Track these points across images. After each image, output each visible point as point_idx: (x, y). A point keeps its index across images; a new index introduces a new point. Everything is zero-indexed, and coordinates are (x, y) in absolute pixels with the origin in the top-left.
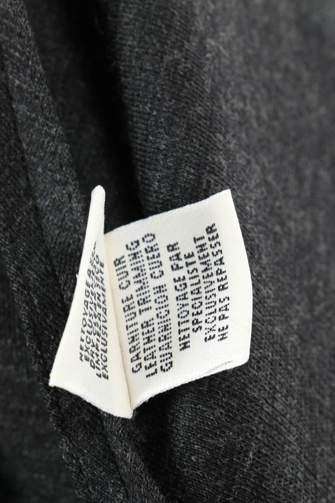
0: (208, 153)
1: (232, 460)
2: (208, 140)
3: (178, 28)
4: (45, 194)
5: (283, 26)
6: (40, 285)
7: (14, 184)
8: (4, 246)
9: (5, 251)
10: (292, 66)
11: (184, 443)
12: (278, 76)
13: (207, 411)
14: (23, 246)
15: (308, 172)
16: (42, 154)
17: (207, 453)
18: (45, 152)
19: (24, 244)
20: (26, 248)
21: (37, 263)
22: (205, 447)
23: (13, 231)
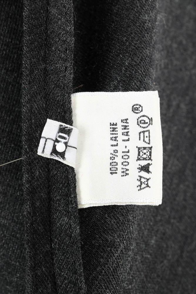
0: (146, 76)
1: (111, 250)
2: (147, 70)
3: (150, 3)
4: (52, 63)
5: (187, 18)
6: (38, 113)
7: (38, 52)
8: (25, 85)
9: (24, 87)
10: (184, 42)
11: (90, 231)
12: (175, 45)
13: (108, 219)
14: (34, 88)
15: (174, 103)
16: (57, 40)
17: (101, 241)
18: (60, 39)
19: (35, 87)
20: (35, 89)
21: (39, 100)
22: (101, 238)
23: (31, 78)
